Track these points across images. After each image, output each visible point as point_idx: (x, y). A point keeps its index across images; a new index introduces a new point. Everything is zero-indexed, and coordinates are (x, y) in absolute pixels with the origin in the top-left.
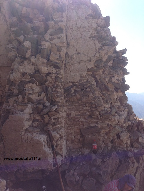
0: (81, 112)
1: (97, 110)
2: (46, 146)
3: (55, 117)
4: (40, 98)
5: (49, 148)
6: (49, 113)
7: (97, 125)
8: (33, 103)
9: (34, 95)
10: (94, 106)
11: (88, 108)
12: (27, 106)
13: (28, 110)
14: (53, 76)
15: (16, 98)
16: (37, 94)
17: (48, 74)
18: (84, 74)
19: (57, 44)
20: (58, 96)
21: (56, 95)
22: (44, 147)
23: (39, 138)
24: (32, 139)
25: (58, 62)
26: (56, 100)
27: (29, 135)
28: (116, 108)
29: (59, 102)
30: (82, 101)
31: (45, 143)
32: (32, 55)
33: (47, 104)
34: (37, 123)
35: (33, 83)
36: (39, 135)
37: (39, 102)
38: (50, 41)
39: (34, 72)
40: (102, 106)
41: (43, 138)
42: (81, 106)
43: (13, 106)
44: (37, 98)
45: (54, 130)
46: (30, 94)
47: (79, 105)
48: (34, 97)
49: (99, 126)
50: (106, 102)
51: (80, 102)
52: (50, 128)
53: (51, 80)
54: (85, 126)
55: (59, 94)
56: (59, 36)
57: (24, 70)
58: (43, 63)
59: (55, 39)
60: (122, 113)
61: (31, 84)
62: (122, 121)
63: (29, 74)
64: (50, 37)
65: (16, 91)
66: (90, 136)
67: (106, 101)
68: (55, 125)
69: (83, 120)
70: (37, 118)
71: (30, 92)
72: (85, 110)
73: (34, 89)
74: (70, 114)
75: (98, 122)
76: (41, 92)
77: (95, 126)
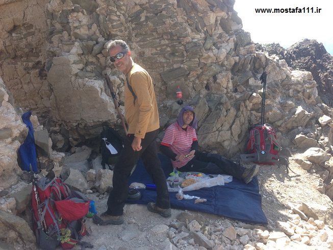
0: (158, 49)
1: (180, 43)
2: (104, 93)
4: (91, 32)
5: (108, 95)
6: (102, 52)
7: (182, 66)
8: (81, 40)
9: (82, 29)
10: (175, 38)
11: (167, 42)
12: (74, 44)
13: (76, 49)
15: (61, 35)
16: (86, 27)
20: (113, 27)
22: (100, 95)
23: (93, 83)
24: (84, 85)
27: (80, 80)
28: (215, 38)
29: (117, 35)
30: (157, 32)
31: (101, 89)
33: (101, 39)
34: (92, 66)
35: (78, 12)
36: (92, 80)
37: (90, 38)
40: (187, 36)
41: (98, 84)
42: (158, 40)
43: (58, 47)
44: (87, 32)
45: (114, 74)
46: (76, 28)
47: (154, 39)
48: (83, 32)
49: (186, 67)
51: (155, 34)
52: (109, 71)
53: (102, 4)
54: (166, 69)
55: (115, 24)
61: (76, 14)
62: (222, 57)
65: (58, 26)
66: (173, 82)
67: (197, 28)
69: (163, 60)
70: (90, 60)
71: (75, 25)
72: (163, 45)
73: (80, 20)
74: (144, 53)
75: (183, 60)
76: (91, 25)
77: (180, 67)
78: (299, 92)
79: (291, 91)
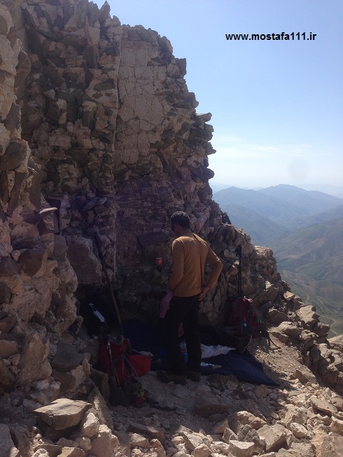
0: (139, 210)
1: (163, 207)
2: (92, 253)
3: (103, 214)
4: (80, 186)
5: (97, 256)
6: (96, 209)
7: (163, 231)
8: (70, 193)
9: (71, 182)
10: (159, 201)
11: (150, 205)
12: (63, 196)
13: (65, 202)
14: (101, 154)
15: (45, 185)
16: (76, 180)
17: (93, 150)
18: (145, 151)
19: (105, 105)
20: (107, 184)
21: (104, 183)
22: (89, 254)
23: (83, 241)
24: (73, 243)
25: (107, 132)
26: (105, 190)
27: (69, 237)
28: (193, 205)
29: (109, 193)
30: (141, 193)
31: (91, 248)
32: (68, 121)
33: (92, 195)
34: (77, 222)
35: (70, 163)
36: (82, 238)
37: (80, 192)
38: (93, 98)
39: (70, 146)
40: (171, 201)
41: (88, 243)
42: (140, 202)
44: (75, 186)
45: (102, 233)
46: (65, 179)
47: (137, 199)
48: (72, 184)
49: (167, 232)
50: (178, 196)
51: (137, 194)
52: (97, 229)
53: (96, 159)
54: (145, 232)
55: (108, 181)
56: (108, 91)
57: (57, 144)
58: (85, 133)
59: (102, 95)
60: (201, 214)
61: (66, 166)
62: (201, 225)
63: (64, 149)
64: (95, 93)
66: (152, 247)
67: (178, 194)
68: (104, 226)
69: (142, 222)
70: (76, 215)
71: (66, 177)
72: (145, 207)
73: (71, 172)
74: (123, 213)
75: (165, 225)
76: (82, 178)
77: (161, 232)
78: (264, 267)
79: (257, 265)
